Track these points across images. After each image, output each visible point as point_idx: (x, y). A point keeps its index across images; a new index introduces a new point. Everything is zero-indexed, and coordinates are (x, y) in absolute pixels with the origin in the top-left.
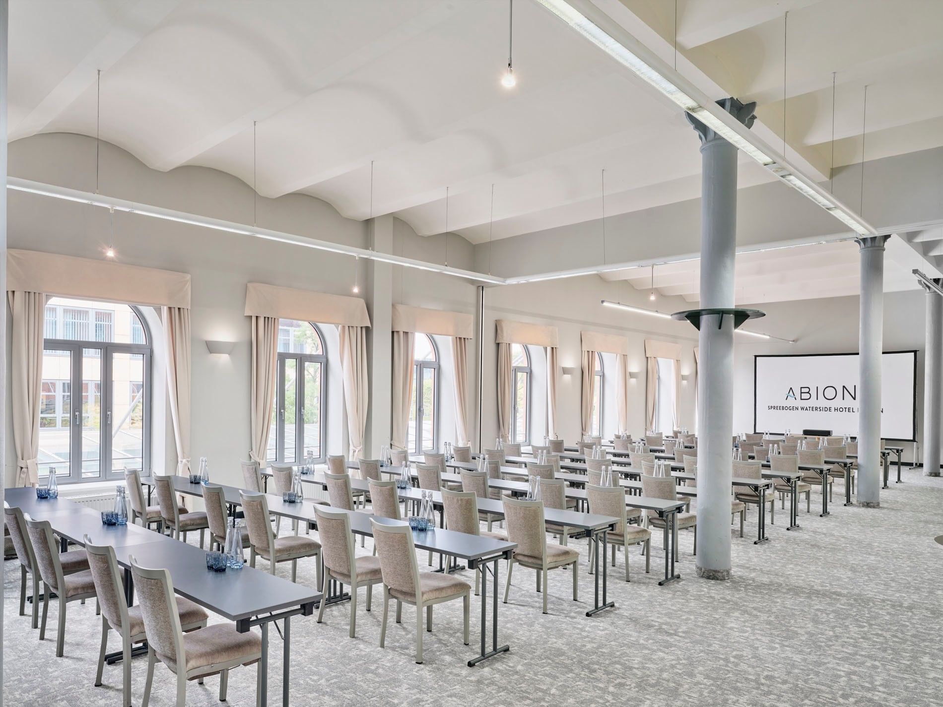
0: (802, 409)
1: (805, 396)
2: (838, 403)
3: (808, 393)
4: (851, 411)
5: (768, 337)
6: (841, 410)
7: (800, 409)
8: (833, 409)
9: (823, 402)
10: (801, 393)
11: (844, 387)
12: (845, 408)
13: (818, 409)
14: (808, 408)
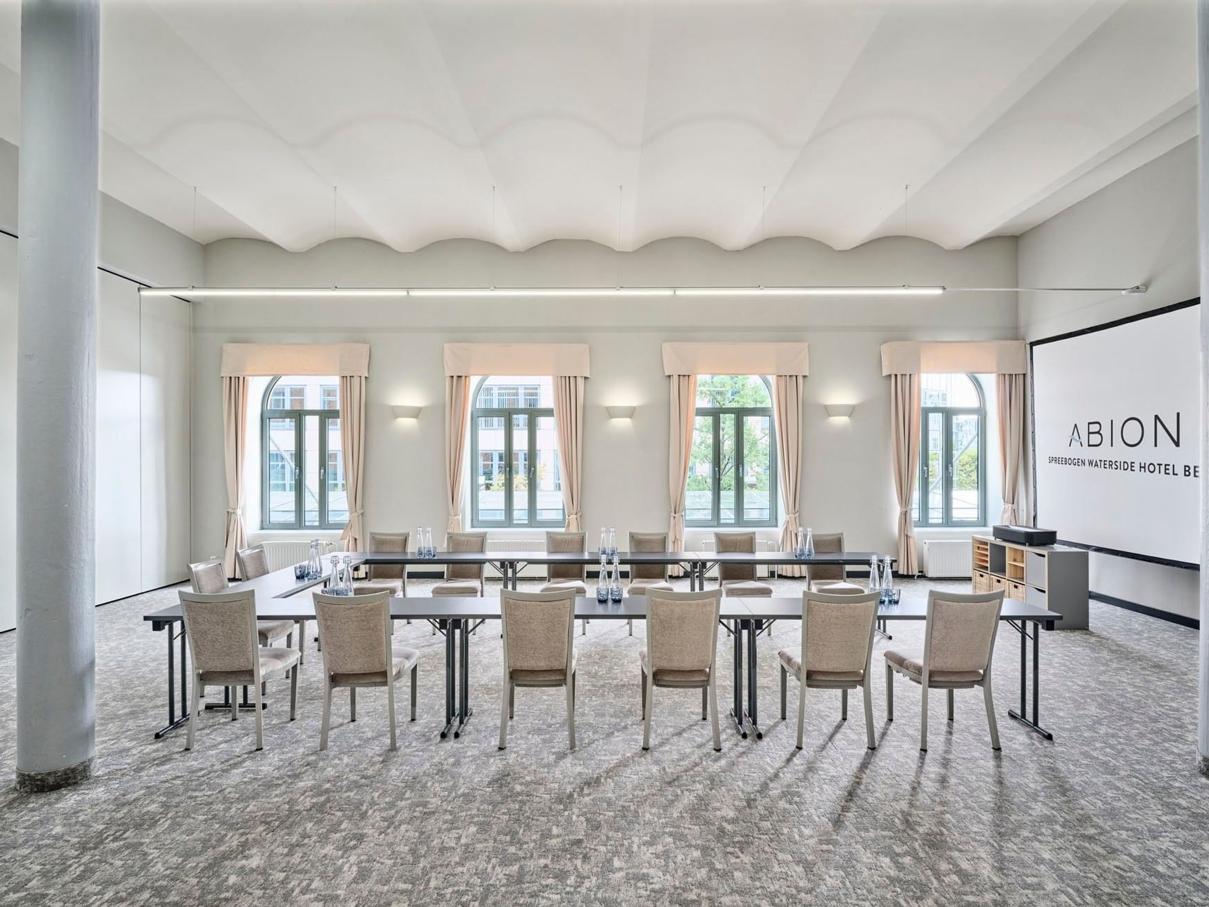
0: (1091, 463)
1: (1095, 439)
2: (1146, 453)
3: (1098, 433)
4: (1170, 471)
5: (939, 292)
6: (1152, 468)
7: (1087, 463)
8: (1137, 467)
9: (1120, 453)
10: (1089, 433)
11: (1157, 417)
12: (1160, 465)
13: (1114, 466)
14: (1099, 463)
